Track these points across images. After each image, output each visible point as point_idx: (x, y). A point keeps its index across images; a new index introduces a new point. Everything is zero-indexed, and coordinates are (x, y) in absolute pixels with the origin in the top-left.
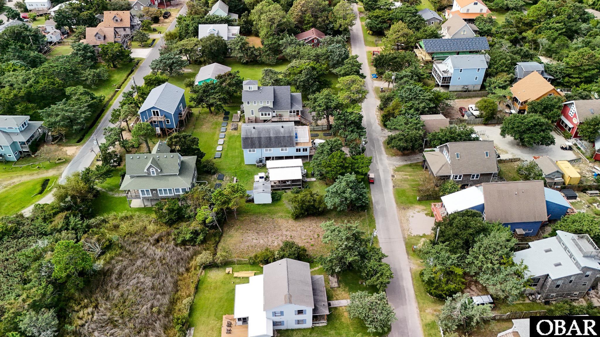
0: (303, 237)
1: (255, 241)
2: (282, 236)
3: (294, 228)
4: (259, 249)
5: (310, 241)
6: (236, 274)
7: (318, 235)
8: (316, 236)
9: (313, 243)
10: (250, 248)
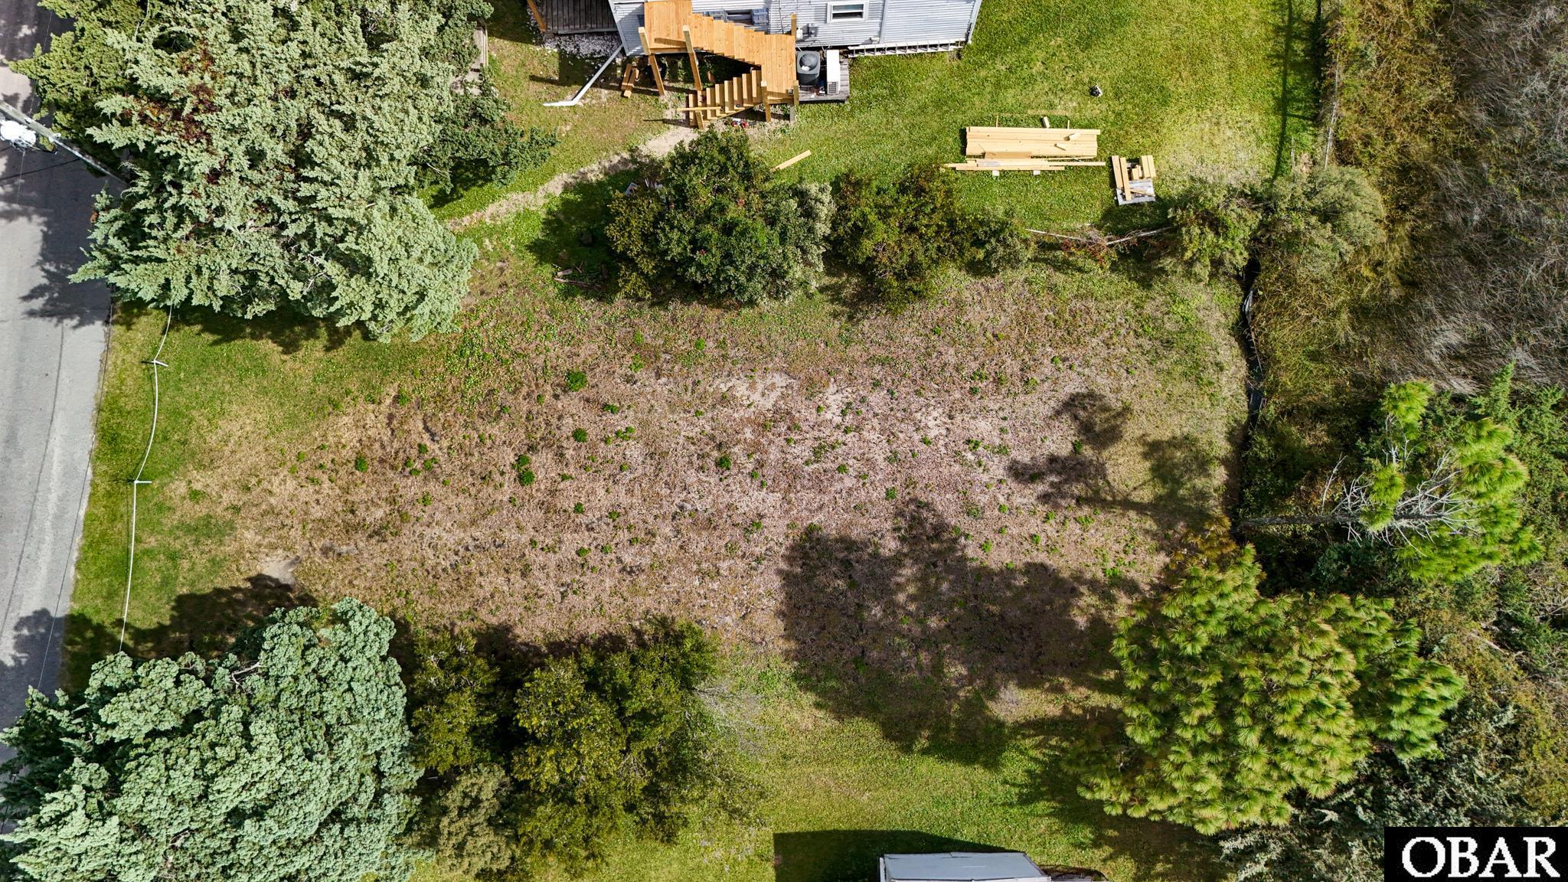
0: (634, 451)
1: (983, 427)
2: (793, 475)
3: (698, 544)
4: (950, 357)
5: (588, 421)
6: (1083, 144)
7: (524, 478)
8: (542, 463)
9: (570, 403)
10: (1012, 366)
